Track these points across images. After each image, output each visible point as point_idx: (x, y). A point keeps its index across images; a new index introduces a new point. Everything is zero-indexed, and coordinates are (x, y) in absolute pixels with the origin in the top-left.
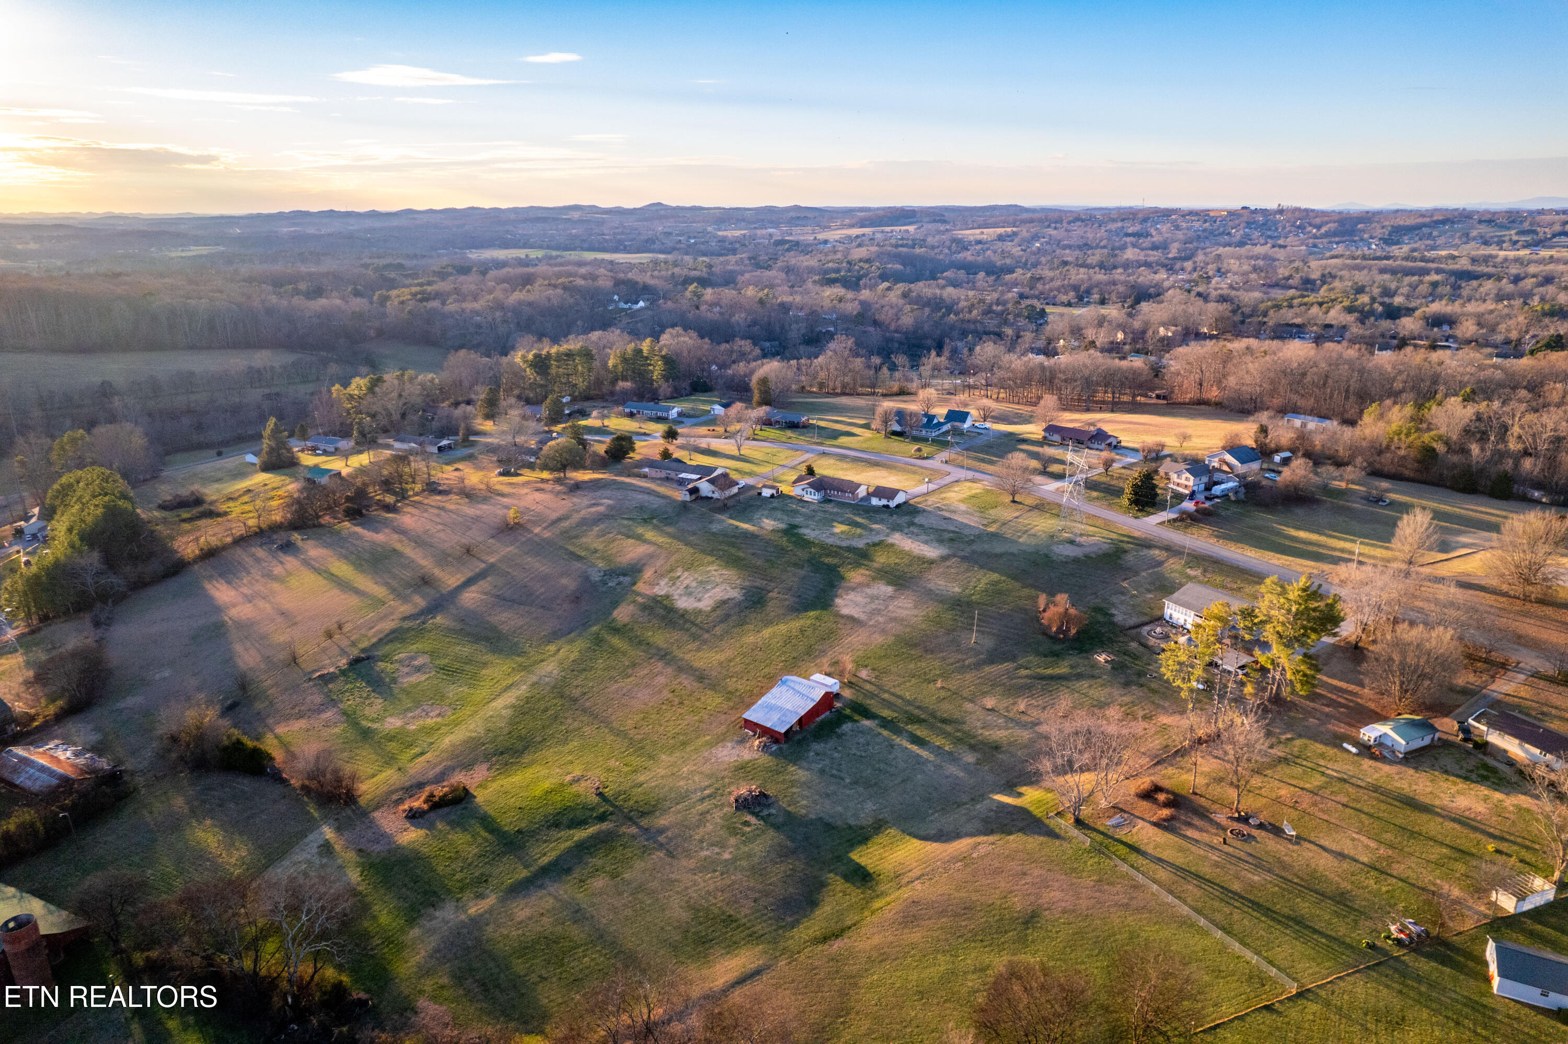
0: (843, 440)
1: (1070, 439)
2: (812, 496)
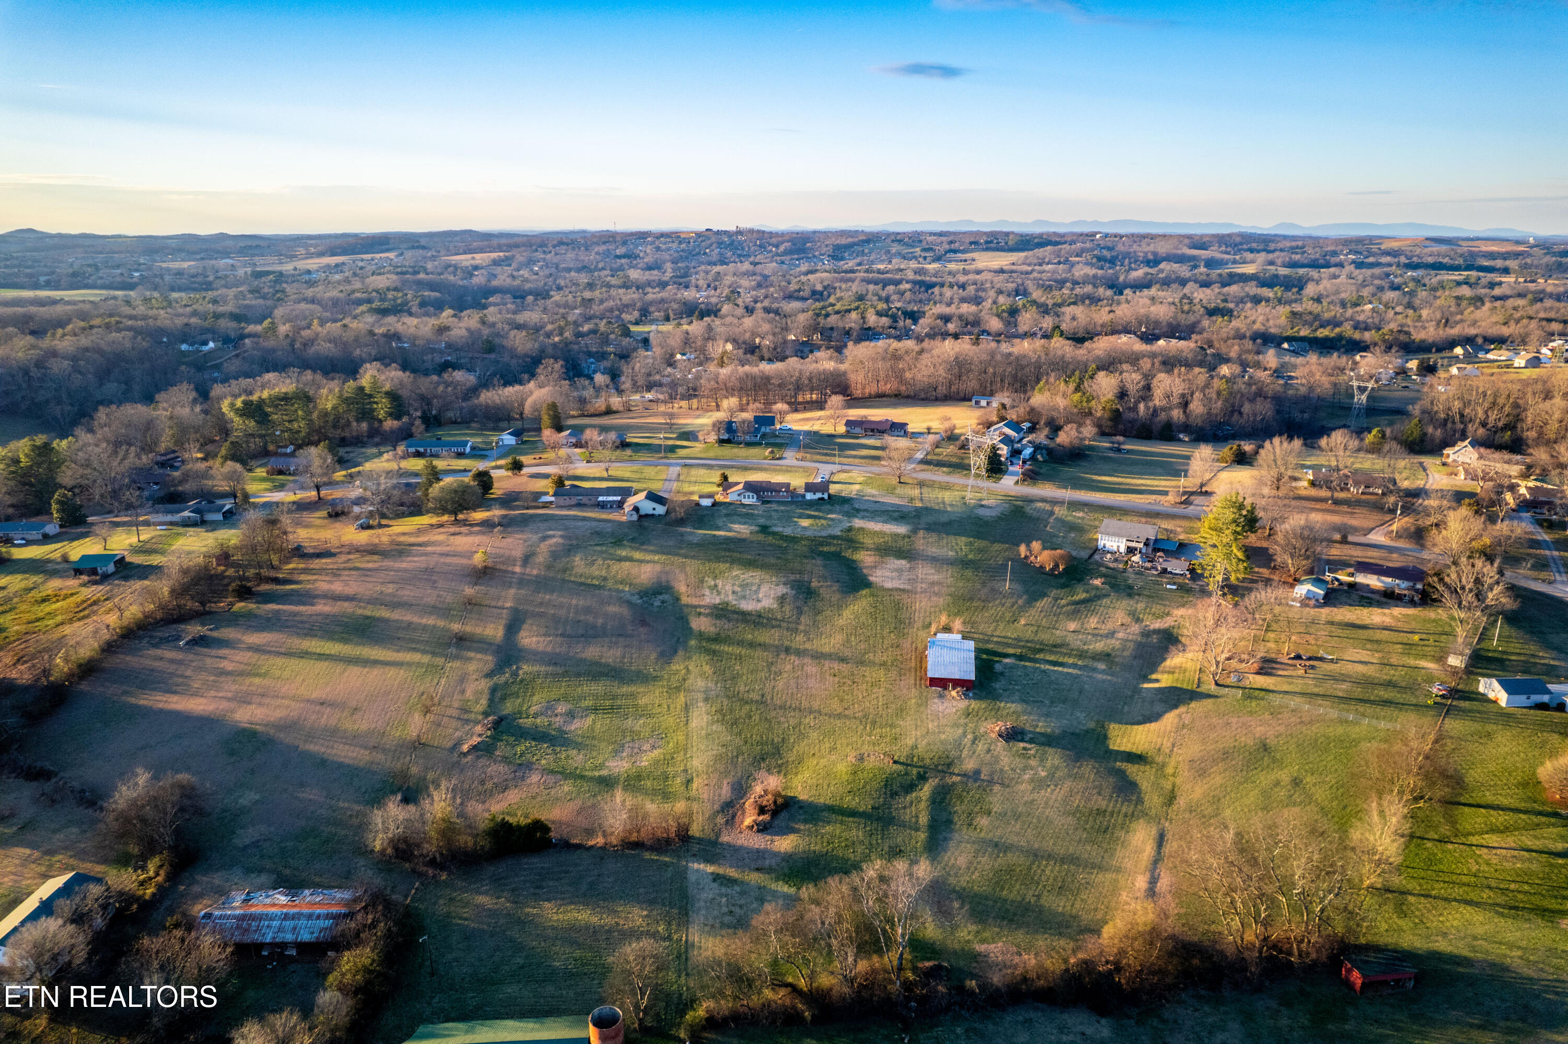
0: (682, 452)
1: (872, 430)
2: (750, 499)
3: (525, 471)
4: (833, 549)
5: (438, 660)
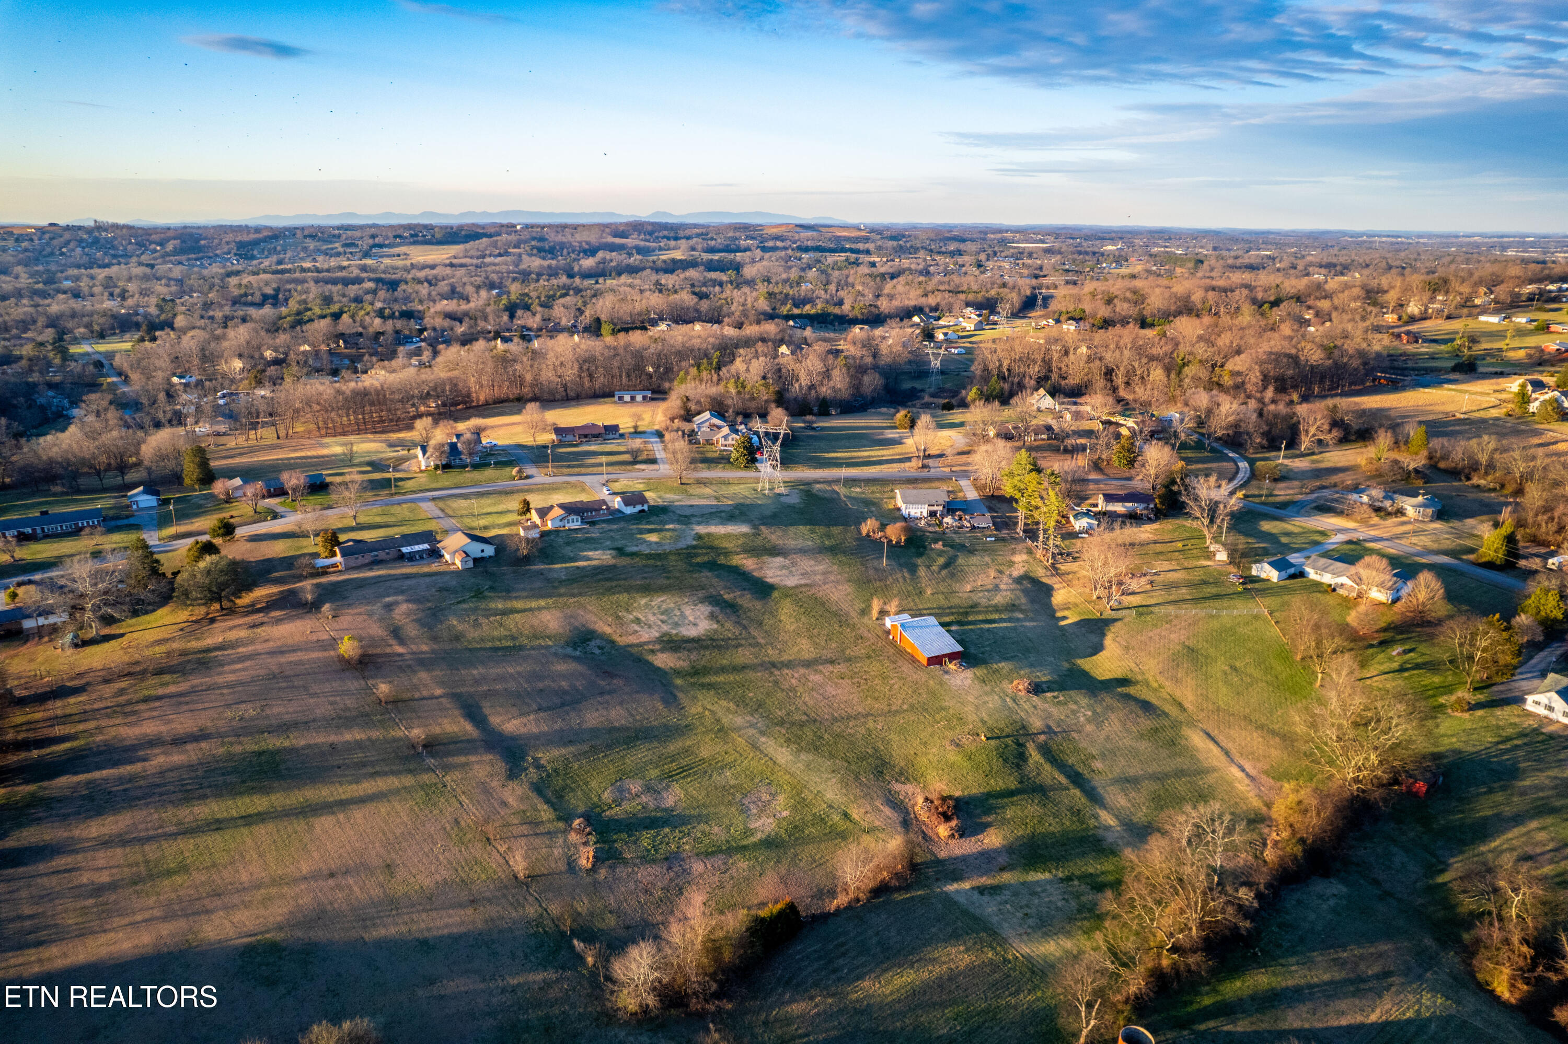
1: (586, 436)
2: (574, 523)
3: (240, 532)
4: (706, 559)
5: (426, 778)
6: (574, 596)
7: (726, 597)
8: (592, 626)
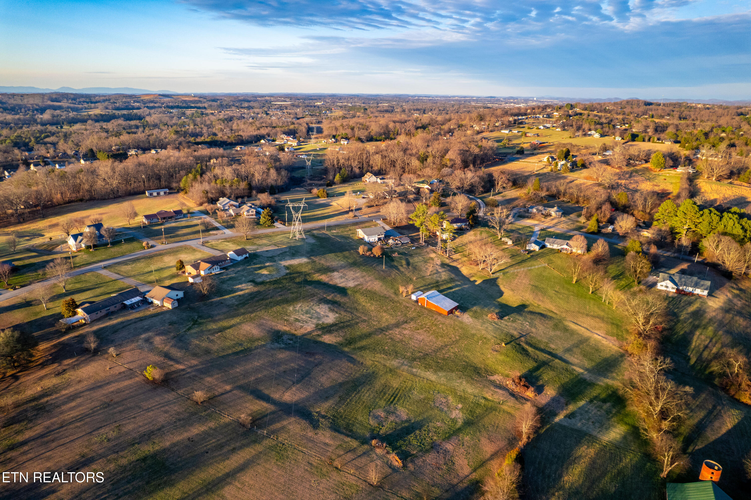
1: (164, 218)
2: (218, 270)
4: (301, 279)
5: (267, 442)
6: (251, 313)
7: (328, 298)
8: (276, 328)
